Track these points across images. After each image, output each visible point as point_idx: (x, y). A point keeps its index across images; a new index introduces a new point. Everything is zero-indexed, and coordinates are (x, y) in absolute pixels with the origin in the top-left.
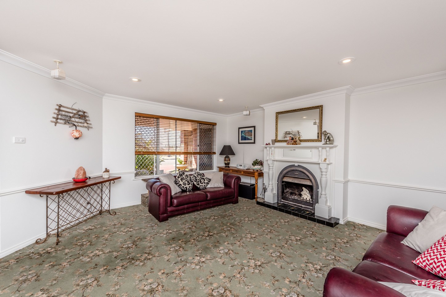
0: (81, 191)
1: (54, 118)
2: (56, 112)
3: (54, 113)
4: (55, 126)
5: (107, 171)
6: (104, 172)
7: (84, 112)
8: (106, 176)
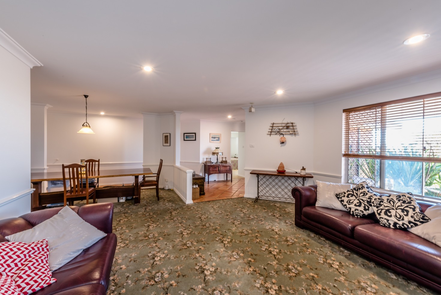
0: (280, 178)
1: (269, 132)
2: (271, 128)
3: (269, 129)
4: (270, 136)
5: (304, 169)
6: (302, 170)
7: (292, 123)
8: (303, 173)
